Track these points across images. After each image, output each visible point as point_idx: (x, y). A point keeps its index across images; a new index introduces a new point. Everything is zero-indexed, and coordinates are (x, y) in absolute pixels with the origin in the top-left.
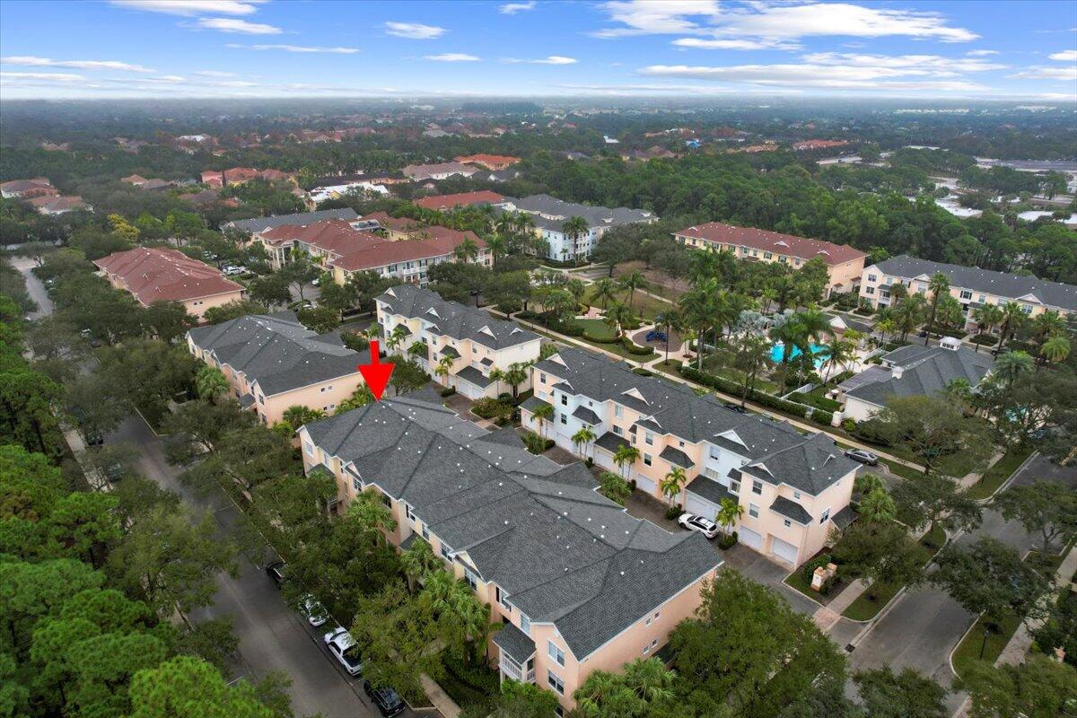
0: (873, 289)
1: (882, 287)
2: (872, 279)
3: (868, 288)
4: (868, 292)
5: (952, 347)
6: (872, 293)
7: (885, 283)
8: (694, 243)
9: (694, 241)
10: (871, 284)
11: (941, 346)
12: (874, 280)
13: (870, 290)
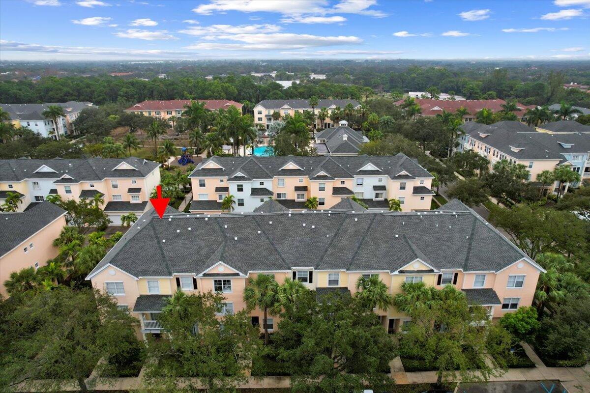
0: (261, 118)
1: (266, 116)
2: (260, 113)
3: (259, 118)
4: (259, 120)
5: (346, 125)
6: (261, 120)
7: (267, 114)
8: (150, 114)
9: (149, 112)
10: (260, 116)
11: (340, 126)
12: (261, 113)
13: (260, 119)
